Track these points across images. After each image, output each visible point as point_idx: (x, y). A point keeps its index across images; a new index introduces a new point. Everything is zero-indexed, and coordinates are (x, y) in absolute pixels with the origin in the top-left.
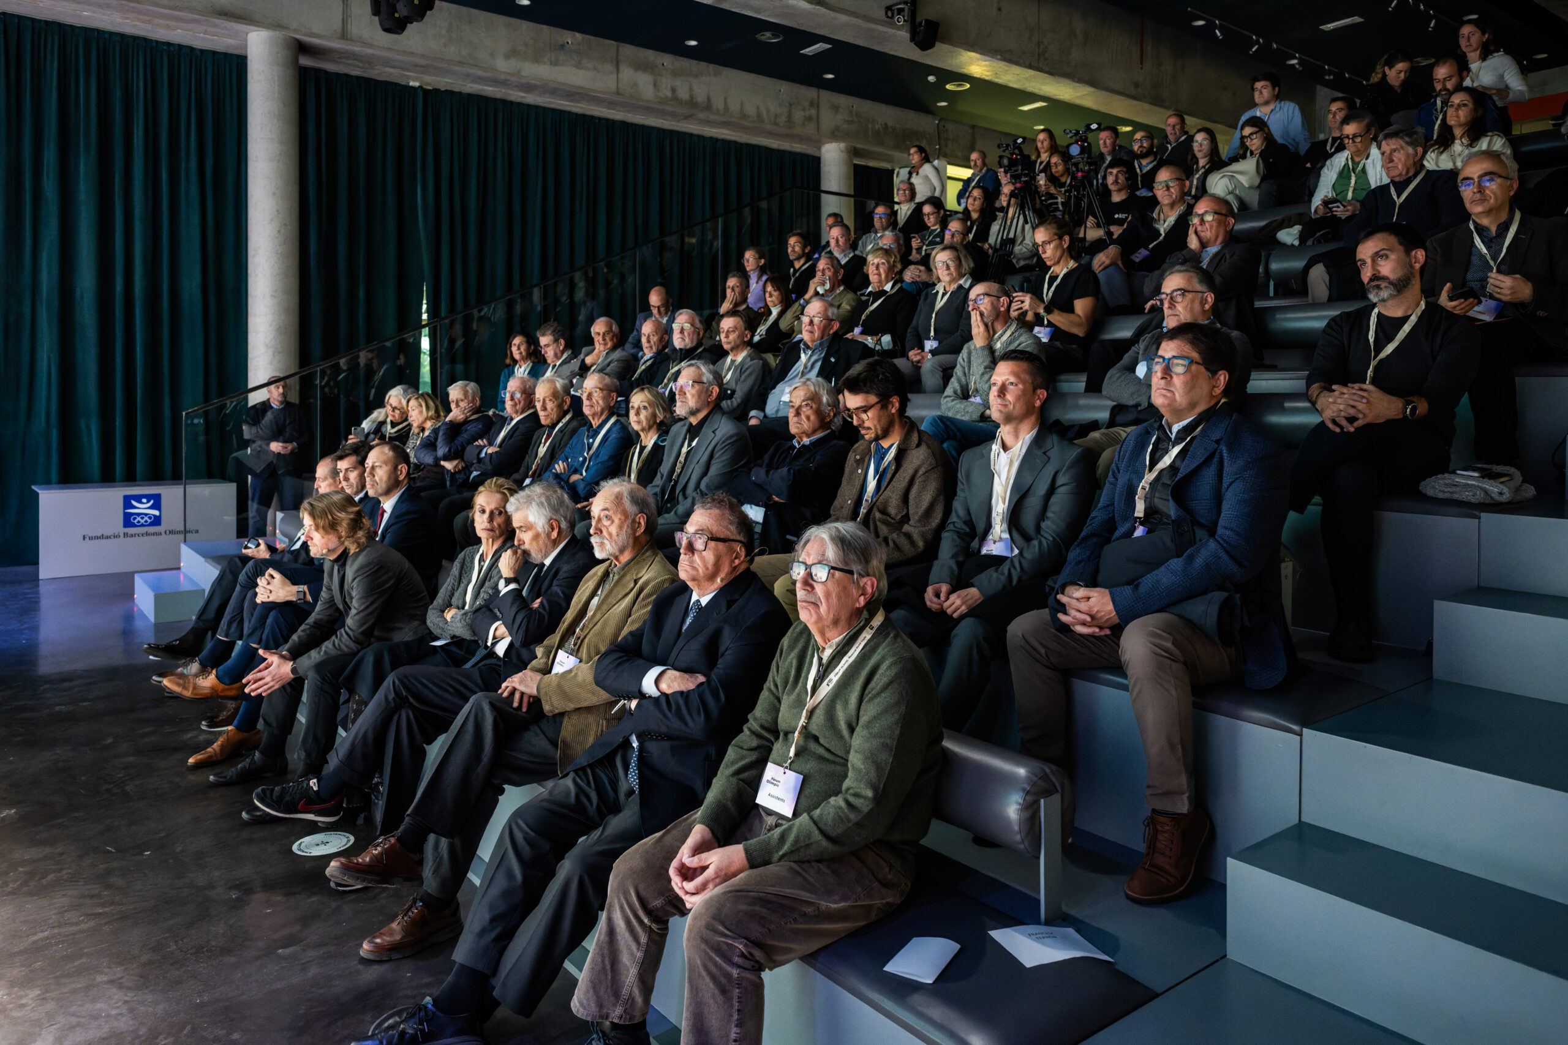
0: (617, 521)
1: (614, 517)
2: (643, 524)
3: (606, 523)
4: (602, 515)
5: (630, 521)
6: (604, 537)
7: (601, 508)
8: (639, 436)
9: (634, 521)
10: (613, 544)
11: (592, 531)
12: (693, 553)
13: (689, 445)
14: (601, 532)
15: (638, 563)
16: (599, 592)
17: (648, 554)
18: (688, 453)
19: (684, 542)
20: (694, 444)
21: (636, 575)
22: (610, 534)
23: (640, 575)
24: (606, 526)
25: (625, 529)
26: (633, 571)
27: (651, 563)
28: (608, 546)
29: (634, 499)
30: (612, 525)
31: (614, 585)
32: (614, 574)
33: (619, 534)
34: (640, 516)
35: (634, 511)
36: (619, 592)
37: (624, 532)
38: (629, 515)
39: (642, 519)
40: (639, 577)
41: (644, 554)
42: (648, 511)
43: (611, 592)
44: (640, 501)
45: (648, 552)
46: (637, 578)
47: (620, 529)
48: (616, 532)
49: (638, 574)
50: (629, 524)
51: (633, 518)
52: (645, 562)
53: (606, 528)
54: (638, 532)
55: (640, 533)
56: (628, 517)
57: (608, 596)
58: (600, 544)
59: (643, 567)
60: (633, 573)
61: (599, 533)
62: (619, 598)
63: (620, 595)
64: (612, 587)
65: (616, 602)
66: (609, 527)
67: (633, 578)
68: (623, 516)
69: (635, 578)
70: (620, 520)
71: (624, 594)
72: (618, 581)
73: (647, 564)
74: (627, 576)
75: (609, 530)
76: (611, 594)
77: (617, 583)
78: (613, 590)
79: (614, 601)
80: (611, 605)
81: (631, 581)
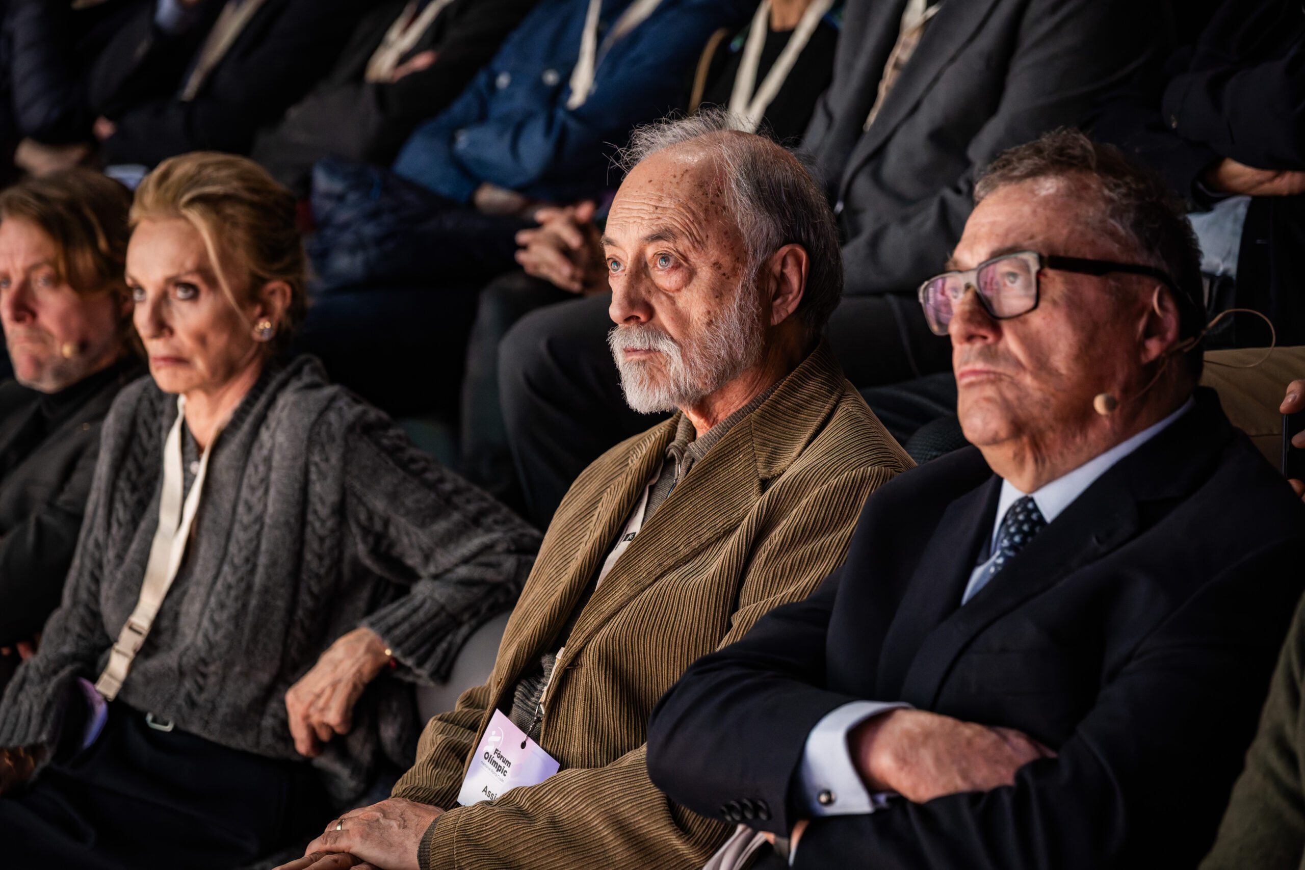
0: (705, 273)
1: (693, 257)
2: (794, 281)
3: (665, 278)
4: (650, 251)
5: (749, 272)
6: (659, 332)
7: (646, 232)
9: (763, 273)
10: (692, 353)
11: (615, 312)
12: (998, 332)
14: (650, 312)
15: (775, 416)
17: (812, 386)
19: (959, 302)
22: (682, 320)
23: (782, 464)
24: (667, 291)
25: (737, 300)
26: (754, 445)
27: (820, 419)
28: (673, 365)
29: (759, 186)
30: (691, 286)
31: (686, 491)
32: (690, 460)
33: (716, 319)
34: (785, 250)
35: (764, 234)
36: (701, 518)
37: (736, 309)
38: (748, 250)
39: (790, 261)
40: (776, 471)
41: (795, 388)
42: (812, 235)
43: (674, 515)
44: (783, 192)
45: (808, 381)
46: (772, 473)
47: (717, 300)
48: (705, 310)
49: (775, 459)
50: (749, 280)
51: (760, 258)
52: (801, 417)
53: (663, 298)
54: (778, 312)
55: (784, 315)
56: (746, 258)
57: (661, 531)
58: (643, 357)
59: (792, 435)
60: (755, 452)
61: (638, 318)
62: (703, 539)
63: (703, 528)
64: (678, 498)
65: (689, 552)
66: (676, 294)
67: (757, 474)
68: (728, 254)
69: (762, 472)
70: (720, 268)
71: (720, 530)
72: (701, 476)
73: (805, 422)
74: (733, 464)
75: (681, 303)
76: (671, 523)
77: (697, 486)
78: (679, 510)
79: (682, 546)
80: (669, 561)
81: (747, 482)
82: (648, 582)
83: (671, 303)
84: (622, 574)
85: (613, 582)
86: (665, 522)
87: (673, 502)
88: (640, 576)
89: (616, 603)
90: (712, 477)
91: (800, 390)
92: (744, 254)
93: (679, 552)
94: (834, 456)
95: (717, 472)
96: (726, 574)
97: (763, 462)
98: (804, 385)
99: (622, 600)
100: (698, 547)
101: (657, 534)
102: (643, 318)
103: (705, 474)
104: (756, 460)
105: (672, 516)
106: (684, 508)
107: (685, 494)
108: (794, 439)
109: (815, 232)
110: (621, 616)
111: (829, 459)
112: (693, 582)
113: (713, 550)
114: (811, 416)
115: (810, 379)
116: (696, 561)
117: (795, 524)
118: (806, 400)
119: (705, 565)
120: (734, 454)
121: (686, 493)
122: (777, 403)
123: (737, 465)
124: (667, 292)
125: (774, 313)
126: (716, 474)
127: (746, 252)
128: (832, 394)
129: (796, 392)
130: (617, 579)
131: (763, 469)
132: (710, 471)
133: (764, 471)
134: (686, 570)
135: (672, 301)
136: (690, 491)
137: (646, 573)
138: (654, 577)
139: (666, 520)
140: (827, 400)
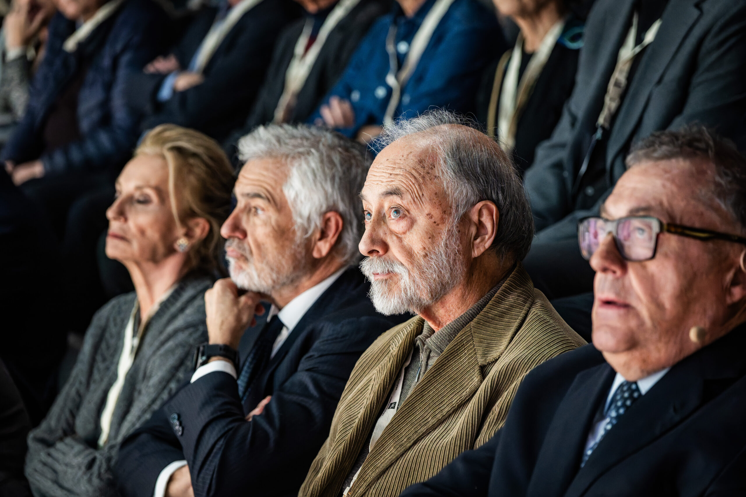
0: (422, 221)
1: (414, 212)
2: (489, 225)
3: (396, 225)
4: (386, 206)
5: (452, 222)
6: (393, 261)
7: (383, 189)
8: (517, 30)
9: (465, 220)
10: (416, 274)
11: (363, 248)
12: (625, 269)
13: (639, 40)
14: (386, 248)
15: (487, 322)
16: (396, 398)
17: (511, 299)
18: (636, 60)
20: (650, 37)
21: (485, 355)
22: (409, 254)
23: (494, 354)
24: (397, 233)
25: (444, 240)
26: (474, 343)
27: (518, 321)
28: (403, 281)
29: (461, 162)
30: (412, 230)
31: (430, 379)
32: (429, 350)
33: (430, 253)
34: (479, 205)
35: (464, 194)
36: (442, 397)
37: (443, 246)
38: (452, 205)
39: (485, 212)
40: (490, 359)
41: (500, 302)
42: (500, 195)
43: (423, 396)
44: (478, 165)
45: (508, 295)
46: (487, 361)
47: (430, 240)
48: (421, 247)
49: (488, 351)
50: (453, 226)
51: (461, 211)
52: (505, 320)
53: (395, 238)
54: (478, 248)
55: (482, 250)
56: (451, 211)
57: (415, 407)
58: (385, 277)
59: (499, 333)
60: (475, 347)
61: (378, 252)
62: (444, 412)
63: (444, 405)
64: (425, 384)
65: (435, 422)
66: (403, 236)
67: (477, 362)
68: (438, 208)
69: (481, 361)
70: (431, 218)
71: (455, 404)
72: (440, 368)
73: (508, 324)
74: (461, 357)
75: (406, 242)
76: (421, 402)
77: (437, 375)
78: (426, 393)
79: (430, 418)
80: (422, 429)
81: (471, 369)
82: (409, 445)
83: (399, 242)
84: (389, 439)
85: (383, 444)
86: (417, 401)
87: (422, 387)
88: (403, 440)
89: (387, 461)
90: (447, 368)
91: (503, 302)
92: (449, 208)
93: (428, 422)
94: (532, 349)
95: (450, 364)
96: (464, 439)
97: (481, 354)
98: (506, 299)
99: (391, 459)
100: (441, 418)
101: (412, 410)
102: (381, 252)
103: (442, 366)
104: (476, 353)
105: (422, 397)
106: (429, 391)
107: (429, 381)
108: (501, 336)
109: (503, 193)
110: (393, 472)
111: (529, 352)
112: (441, 445)
113: (452, 420)
114: (512, 319)
115: (510, 294)
116: (441, 428)
117: (508, 400)
118: (508, 308)
119: (447, 431)
120: (461, 351)
121: (431, 380)
122: (487, 313)
123: (464, 358)
124: (397, 235)
125: (475, 248)
126: (450, 365)
127: (451, 207)
128: (525, 303)
129: (501, 304)
130: (385, 443)
131: (481, 358)
132: (446, 364)
133: (482, 360)
134: (435, 435)
135: (400, 239)
136: (433, 378)
137: (406, 438)
138: (412, 442)
139: (418, 400)
140: (522, 307)
